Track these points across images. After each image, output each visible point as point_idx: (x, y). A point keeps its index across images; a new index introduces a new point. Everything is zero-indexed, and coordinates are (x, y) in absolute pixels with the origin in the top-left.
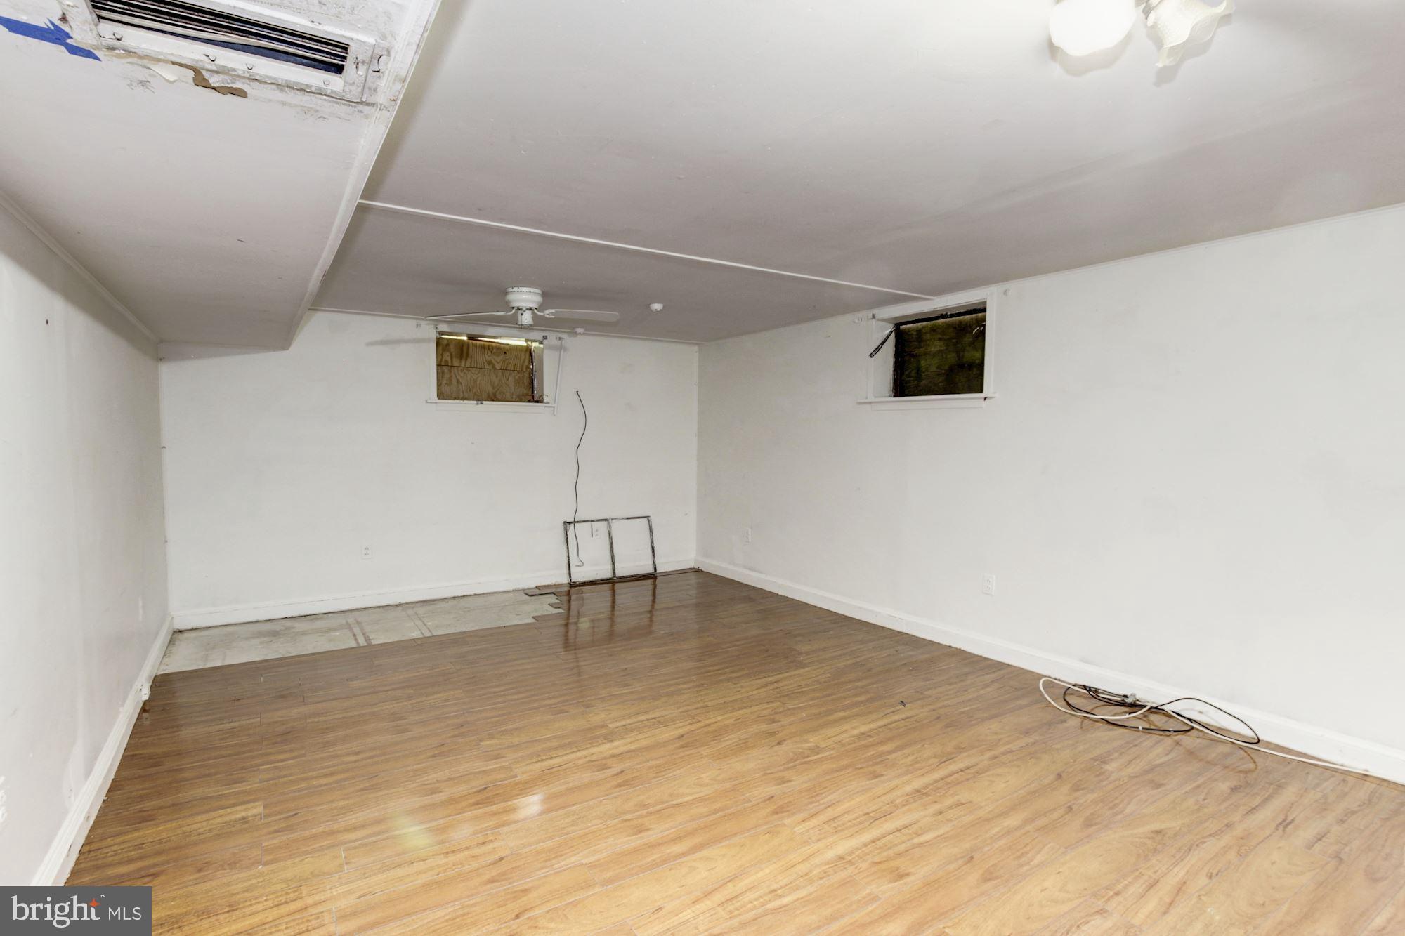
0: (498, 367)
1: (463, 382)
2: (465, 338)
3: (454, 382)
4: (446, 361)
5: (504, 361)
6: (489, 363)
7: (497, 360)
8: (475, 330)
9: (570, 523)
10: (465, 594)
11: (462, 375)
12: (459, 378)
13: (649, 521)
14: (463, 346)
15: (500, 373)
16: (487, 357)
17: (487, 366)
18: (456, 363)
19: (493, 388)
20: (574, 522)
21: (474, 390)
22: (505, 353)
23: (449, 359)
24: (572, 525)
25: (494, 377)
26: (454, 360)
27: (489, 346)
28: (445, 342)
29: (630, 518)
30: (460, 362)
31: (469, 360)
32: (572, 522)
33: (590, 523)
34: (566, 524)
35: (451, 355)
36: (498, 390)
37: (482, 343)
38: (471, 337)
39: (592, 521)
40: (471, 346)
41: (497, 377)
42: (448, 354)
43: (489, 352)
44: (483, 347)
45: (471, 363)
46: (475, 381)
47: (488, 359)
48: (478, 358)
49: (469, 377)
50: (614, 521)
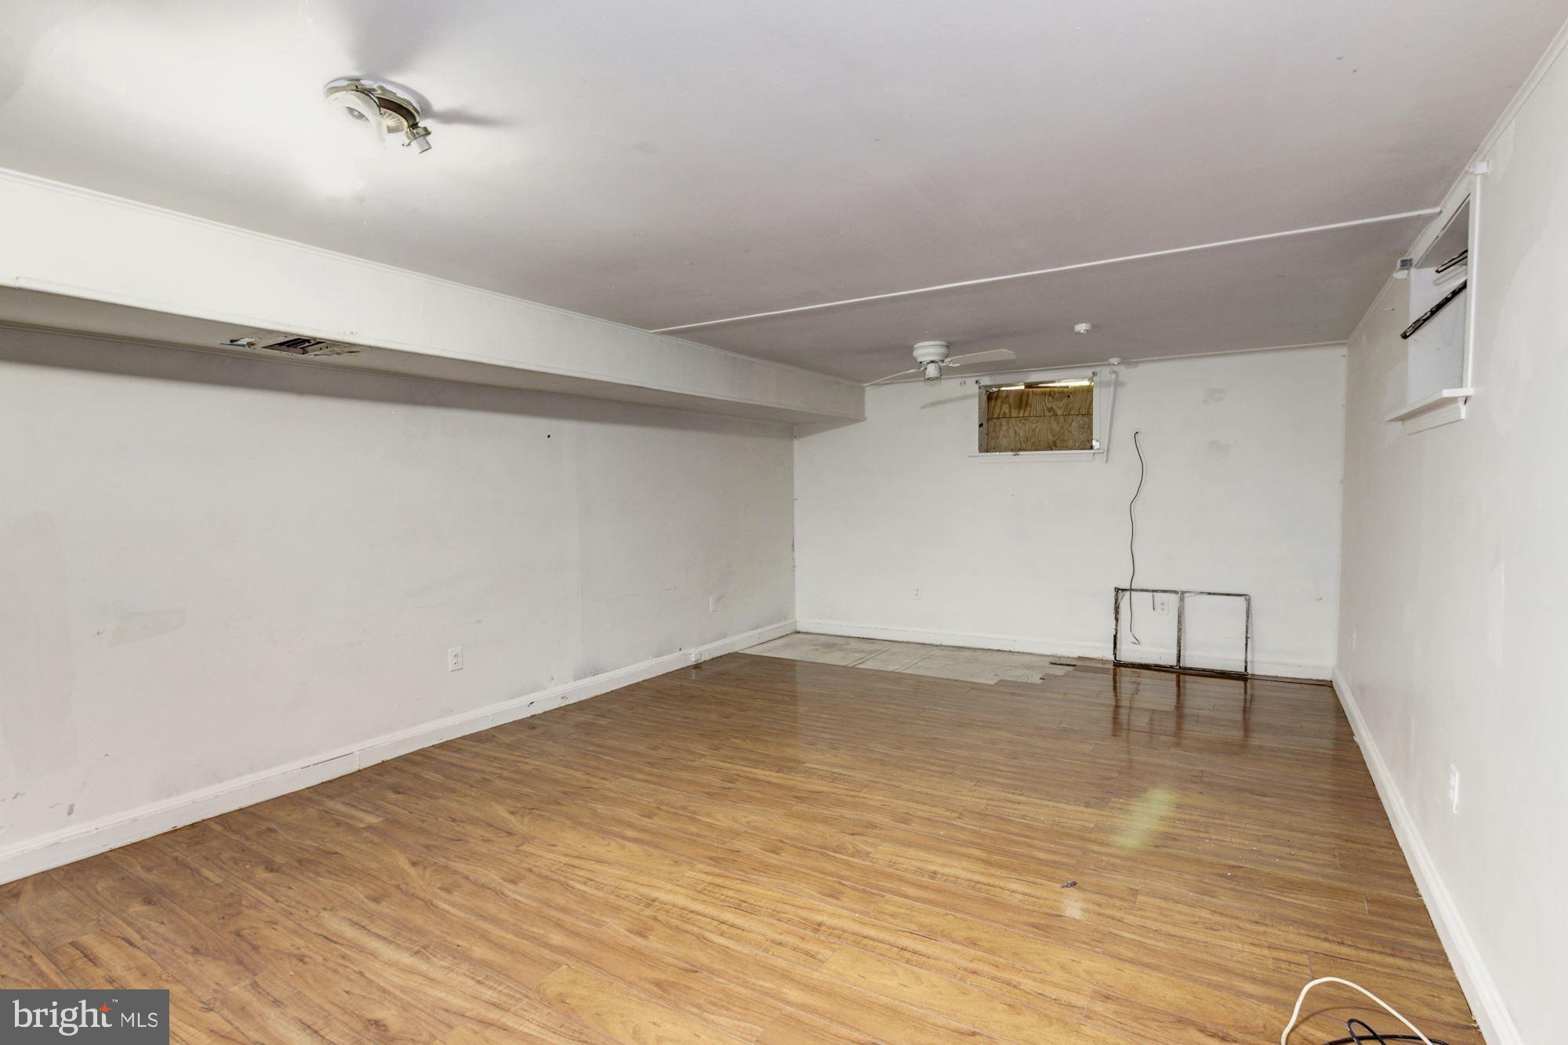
0: (1059, 412)
1: (1022, 433)
2: (1023, 387)
3: (1012, 433)
4: (1005, 413)
5: (1067, 405)
6: (1050, 410)
7: (1059, 407)
8: (1034, 378)
9: (1123, 590)
10: (1000, 648)
11: (1020, 425)
12: (1016, 428)
13: (1248, 601)
14: (1022, 396)
15: (1061, 419)
16: (1048, 405)
17: (1046, 412)
18: (1014, 414)
19: (1054, 436)
20: (1131, 590)
21: (1033, 440)
22: (1069, 397)
23: (1007, 411)
24: (1128, 593)
25: (1054, 425)
26: (1013, 410)
27: (1050, 392)
28: (1004, 395)
29: (1214, 594)
30: (1019, 412)
31: (1028, 409)
32: (1126, 590)
33: (1151, 594)
34: (1117, 590)
35: (1010, 406)
36: (1059, 437)
37: (1044, 389)
38: (1029, 386)
39: (1153, 591)
40: (1031, 395)
41: (1058, 424)
42: (1007, 405)
43: (1051, 398)
44: (1044, 394)
45: (1030, 412)
46: (1034, 431)
47: (1049, 405)
48: (1038, 406)
49: (1027, 427)
50: (1188, 594)
